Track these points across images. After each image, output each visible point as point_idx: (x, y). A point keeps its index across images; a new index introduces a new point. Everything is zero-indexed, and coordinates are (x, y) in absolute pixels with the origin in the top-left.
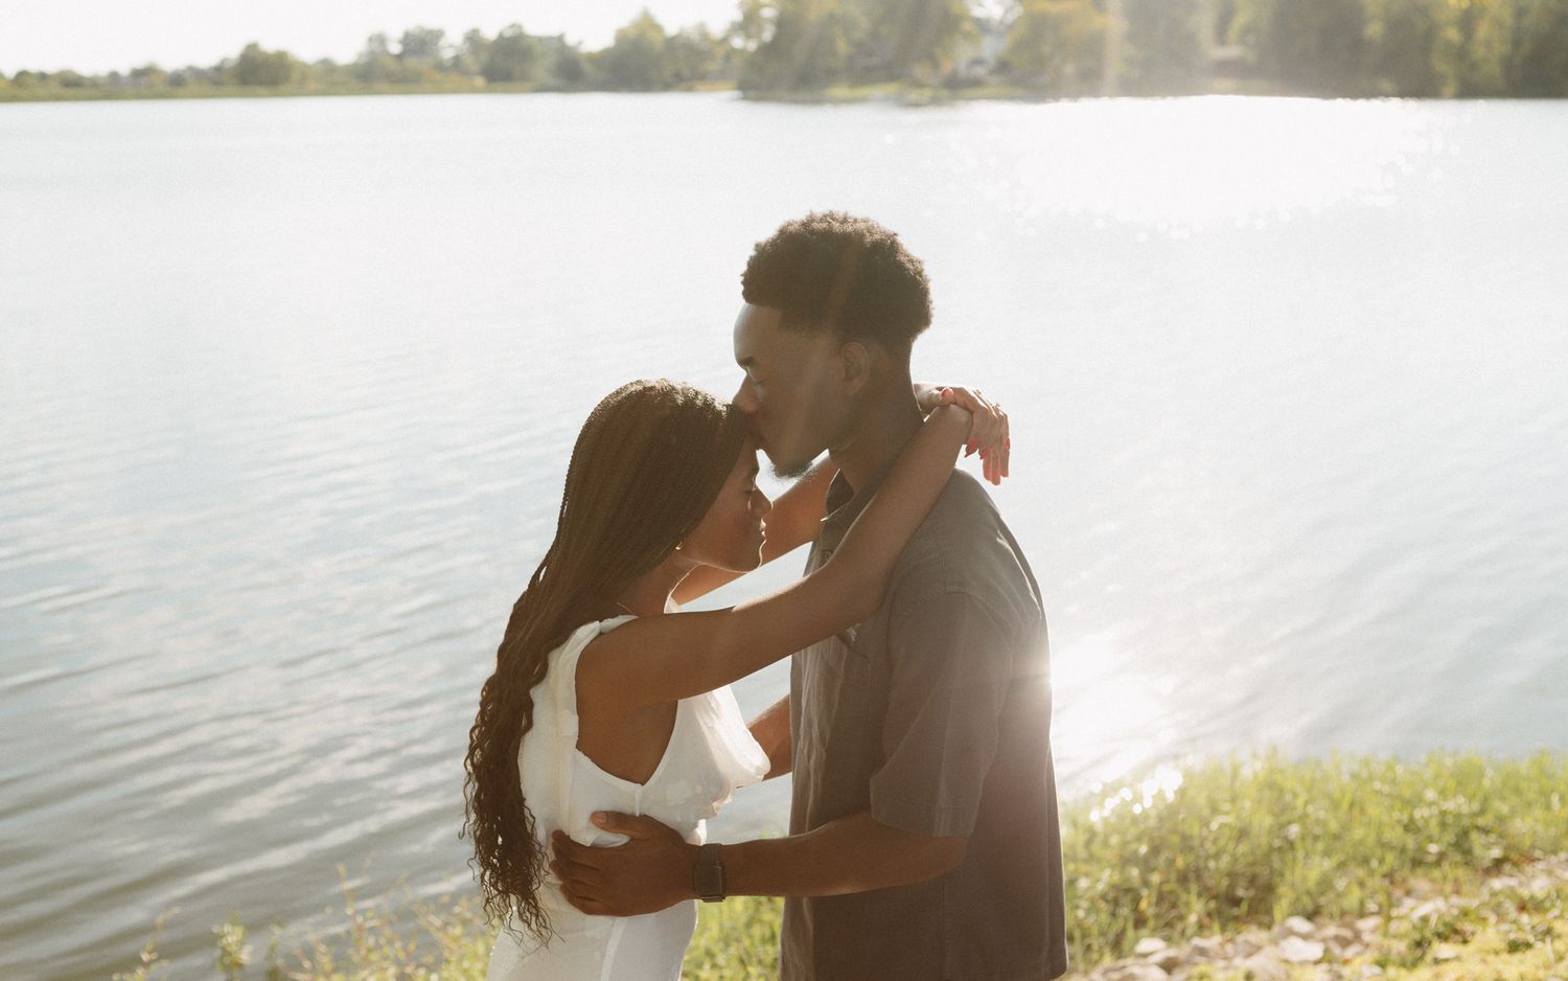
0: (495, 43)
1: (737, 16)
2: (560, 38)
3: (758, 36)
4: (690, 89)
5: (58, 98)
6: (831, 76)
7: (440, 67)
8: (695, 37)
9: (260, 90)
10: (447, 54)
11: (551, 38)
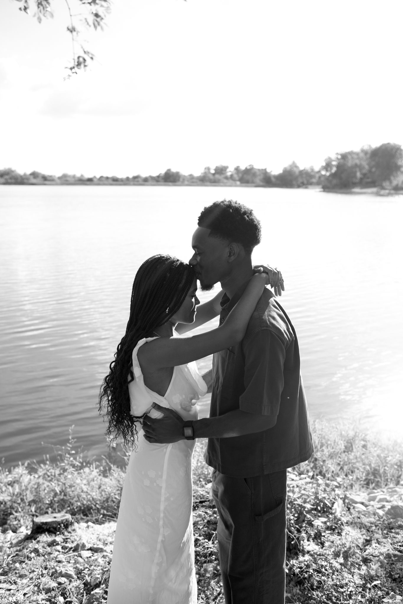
0: (244, 171)
1: (324, 164)
2: (265, 169)
3: (331, 171)
4: (306, 188)
5: (111, 185)
6: (355, 185)
7: (226, 178)
8: (309, 170)
9: (170, 184)
10: (229, 174)
11: (262, 170)
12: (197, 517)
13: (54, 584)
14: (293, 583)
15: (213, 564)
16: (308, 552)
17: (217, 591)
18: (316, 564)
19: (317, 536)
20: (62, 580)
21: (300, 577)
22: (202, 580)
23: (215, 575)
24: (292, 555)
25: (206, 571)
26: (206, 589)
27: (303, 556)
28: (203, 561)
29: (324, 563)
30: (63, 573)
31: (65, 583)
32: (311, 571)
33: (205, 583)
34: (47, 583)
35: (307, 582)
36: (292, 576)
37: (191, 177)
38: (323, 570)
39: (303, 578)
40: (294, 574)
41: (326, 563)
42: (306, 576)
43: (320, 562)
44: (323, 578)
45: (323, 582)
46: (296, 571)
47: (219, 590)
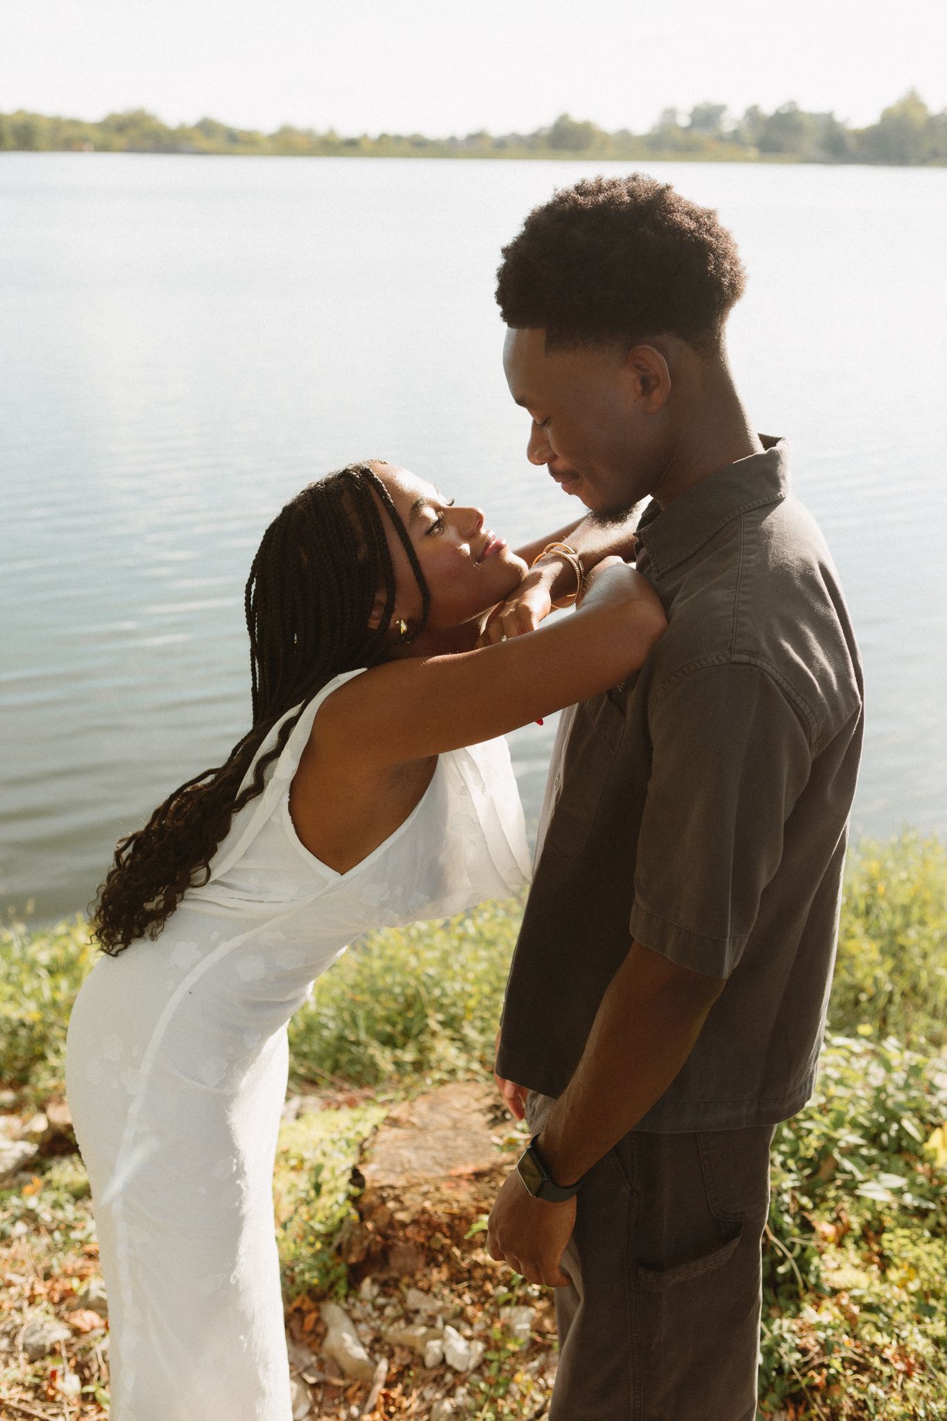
0: (771, 118)
2: (829, 115)
7: (721, 139)
9: (566, 154)
10: (728, 128)
11: (821, 115)
12: (502, 1148)
13: (59, 1333)
14: (773, 1398)
15: (532, 1311)
16: (835, 1292)
17: (534, 1401)
18: (855, 1337)
19: (869, 1230)
20: (87, 1319)
21: (797, 1382)
22: (491, 1361)
23: (536, 1348)
24: (782, 1301)
25: (507, 1330)
26: (501, 1391)
27: (817, 1305)
28: (501, 1300)
29: (881, 1339)
30: (92, 1296)
31: (93, 1328)
32: (836, 1364)
33: (500, 1370)
34: (38, 1328)
35: (819, 1400)
36: (774, 1374)
37: (625, 136)
38: (876, 1362)
39: (807, 1386)
40: (780, 1370)
41: (886, 1340)
42: (818, 1379)
43: (870, 1333)
44: (873, 1388)
45: (870, 1403)
46: (786, 1359)
47: (540, 1398)
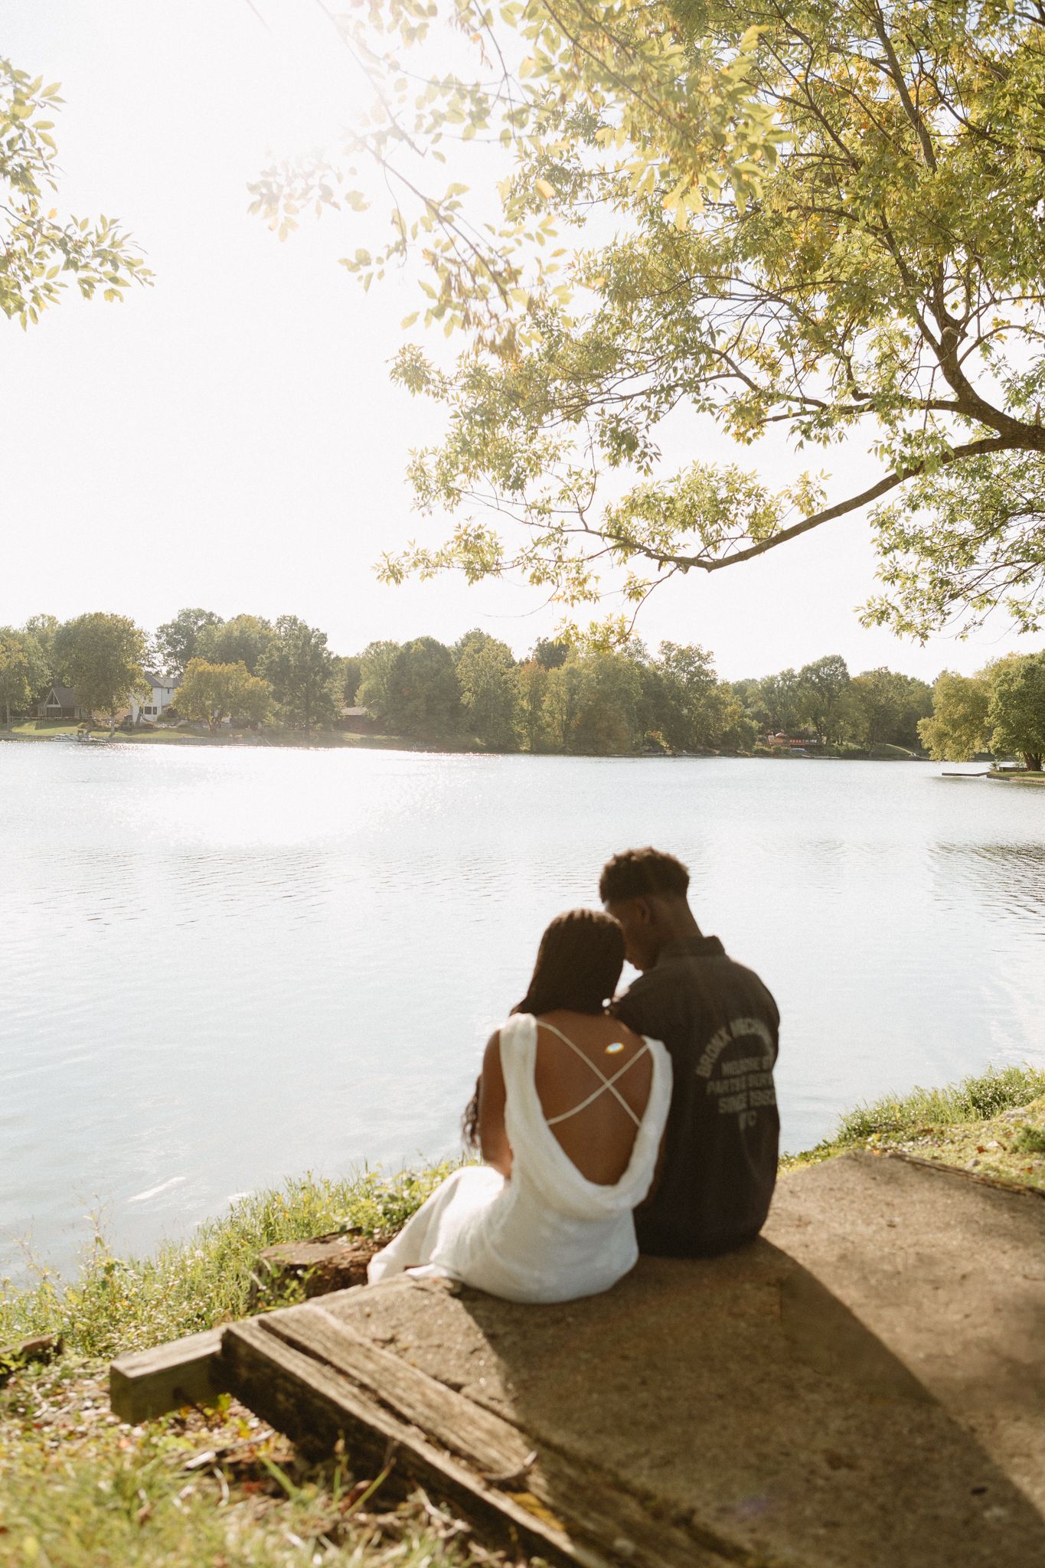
6: (19, 717)
